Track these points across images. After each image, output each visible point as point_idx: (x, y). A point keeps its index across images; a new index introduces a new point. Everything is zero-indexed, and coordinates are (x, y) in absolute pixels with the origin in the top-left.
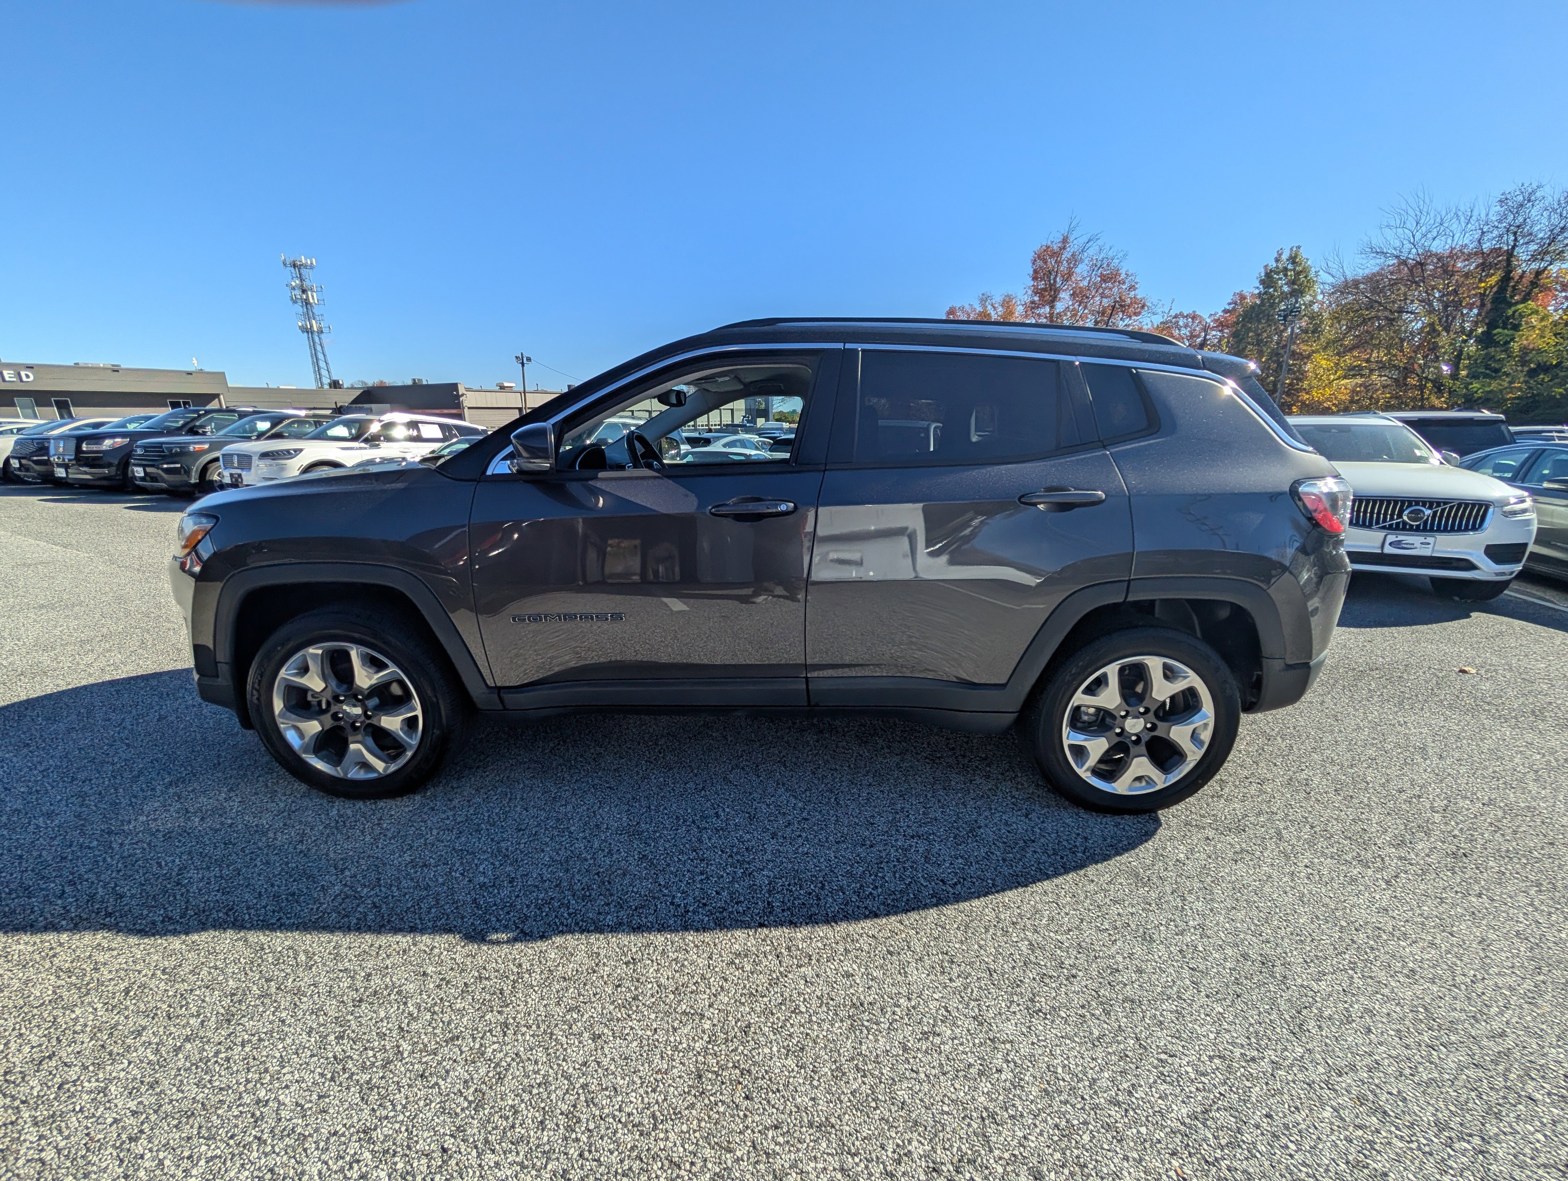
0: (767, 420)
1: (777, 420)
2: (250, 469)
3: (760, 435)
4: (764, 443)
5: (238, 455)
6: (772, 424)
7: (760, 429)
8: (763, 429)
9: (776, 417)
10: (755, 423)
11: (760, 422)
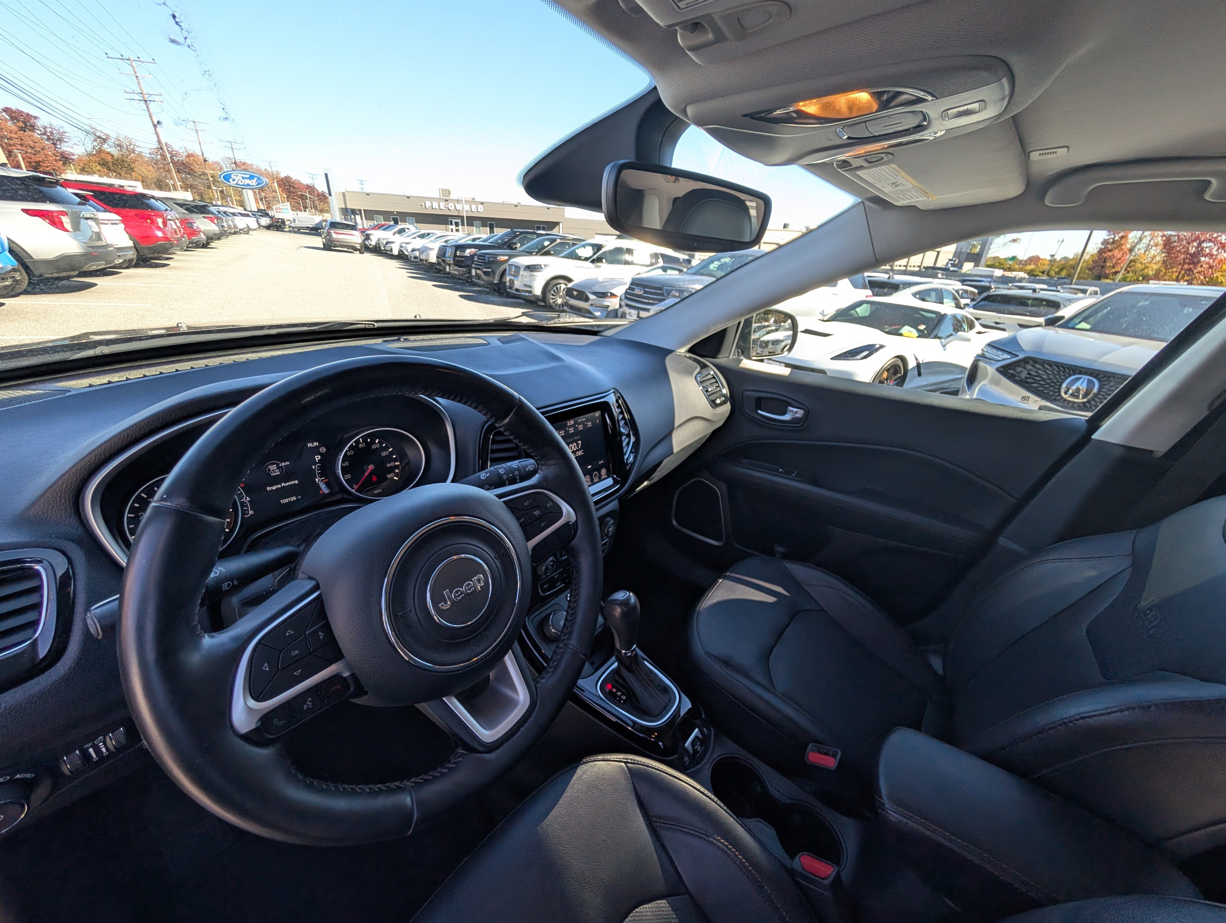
0: (977, 265)
1: (989, 266)
2: (518, 277)
3: (963, 282)
4: (966, 291)
5: (515, 266)
6: (982, 270)
7: (965, 275)
8: (969, 275)
9: (988, 263)
10: (961, 268)
11: (968, 267)
